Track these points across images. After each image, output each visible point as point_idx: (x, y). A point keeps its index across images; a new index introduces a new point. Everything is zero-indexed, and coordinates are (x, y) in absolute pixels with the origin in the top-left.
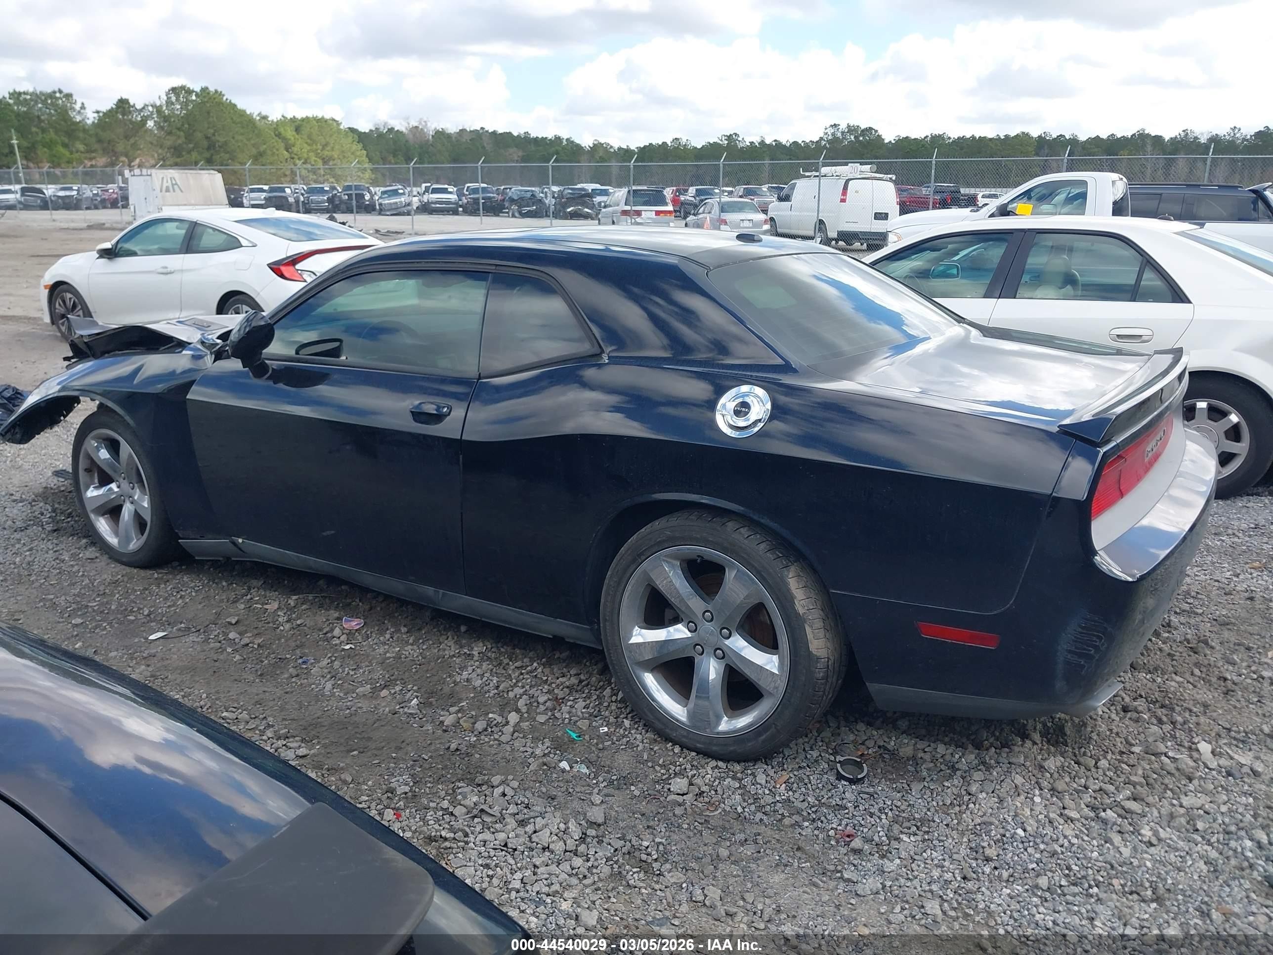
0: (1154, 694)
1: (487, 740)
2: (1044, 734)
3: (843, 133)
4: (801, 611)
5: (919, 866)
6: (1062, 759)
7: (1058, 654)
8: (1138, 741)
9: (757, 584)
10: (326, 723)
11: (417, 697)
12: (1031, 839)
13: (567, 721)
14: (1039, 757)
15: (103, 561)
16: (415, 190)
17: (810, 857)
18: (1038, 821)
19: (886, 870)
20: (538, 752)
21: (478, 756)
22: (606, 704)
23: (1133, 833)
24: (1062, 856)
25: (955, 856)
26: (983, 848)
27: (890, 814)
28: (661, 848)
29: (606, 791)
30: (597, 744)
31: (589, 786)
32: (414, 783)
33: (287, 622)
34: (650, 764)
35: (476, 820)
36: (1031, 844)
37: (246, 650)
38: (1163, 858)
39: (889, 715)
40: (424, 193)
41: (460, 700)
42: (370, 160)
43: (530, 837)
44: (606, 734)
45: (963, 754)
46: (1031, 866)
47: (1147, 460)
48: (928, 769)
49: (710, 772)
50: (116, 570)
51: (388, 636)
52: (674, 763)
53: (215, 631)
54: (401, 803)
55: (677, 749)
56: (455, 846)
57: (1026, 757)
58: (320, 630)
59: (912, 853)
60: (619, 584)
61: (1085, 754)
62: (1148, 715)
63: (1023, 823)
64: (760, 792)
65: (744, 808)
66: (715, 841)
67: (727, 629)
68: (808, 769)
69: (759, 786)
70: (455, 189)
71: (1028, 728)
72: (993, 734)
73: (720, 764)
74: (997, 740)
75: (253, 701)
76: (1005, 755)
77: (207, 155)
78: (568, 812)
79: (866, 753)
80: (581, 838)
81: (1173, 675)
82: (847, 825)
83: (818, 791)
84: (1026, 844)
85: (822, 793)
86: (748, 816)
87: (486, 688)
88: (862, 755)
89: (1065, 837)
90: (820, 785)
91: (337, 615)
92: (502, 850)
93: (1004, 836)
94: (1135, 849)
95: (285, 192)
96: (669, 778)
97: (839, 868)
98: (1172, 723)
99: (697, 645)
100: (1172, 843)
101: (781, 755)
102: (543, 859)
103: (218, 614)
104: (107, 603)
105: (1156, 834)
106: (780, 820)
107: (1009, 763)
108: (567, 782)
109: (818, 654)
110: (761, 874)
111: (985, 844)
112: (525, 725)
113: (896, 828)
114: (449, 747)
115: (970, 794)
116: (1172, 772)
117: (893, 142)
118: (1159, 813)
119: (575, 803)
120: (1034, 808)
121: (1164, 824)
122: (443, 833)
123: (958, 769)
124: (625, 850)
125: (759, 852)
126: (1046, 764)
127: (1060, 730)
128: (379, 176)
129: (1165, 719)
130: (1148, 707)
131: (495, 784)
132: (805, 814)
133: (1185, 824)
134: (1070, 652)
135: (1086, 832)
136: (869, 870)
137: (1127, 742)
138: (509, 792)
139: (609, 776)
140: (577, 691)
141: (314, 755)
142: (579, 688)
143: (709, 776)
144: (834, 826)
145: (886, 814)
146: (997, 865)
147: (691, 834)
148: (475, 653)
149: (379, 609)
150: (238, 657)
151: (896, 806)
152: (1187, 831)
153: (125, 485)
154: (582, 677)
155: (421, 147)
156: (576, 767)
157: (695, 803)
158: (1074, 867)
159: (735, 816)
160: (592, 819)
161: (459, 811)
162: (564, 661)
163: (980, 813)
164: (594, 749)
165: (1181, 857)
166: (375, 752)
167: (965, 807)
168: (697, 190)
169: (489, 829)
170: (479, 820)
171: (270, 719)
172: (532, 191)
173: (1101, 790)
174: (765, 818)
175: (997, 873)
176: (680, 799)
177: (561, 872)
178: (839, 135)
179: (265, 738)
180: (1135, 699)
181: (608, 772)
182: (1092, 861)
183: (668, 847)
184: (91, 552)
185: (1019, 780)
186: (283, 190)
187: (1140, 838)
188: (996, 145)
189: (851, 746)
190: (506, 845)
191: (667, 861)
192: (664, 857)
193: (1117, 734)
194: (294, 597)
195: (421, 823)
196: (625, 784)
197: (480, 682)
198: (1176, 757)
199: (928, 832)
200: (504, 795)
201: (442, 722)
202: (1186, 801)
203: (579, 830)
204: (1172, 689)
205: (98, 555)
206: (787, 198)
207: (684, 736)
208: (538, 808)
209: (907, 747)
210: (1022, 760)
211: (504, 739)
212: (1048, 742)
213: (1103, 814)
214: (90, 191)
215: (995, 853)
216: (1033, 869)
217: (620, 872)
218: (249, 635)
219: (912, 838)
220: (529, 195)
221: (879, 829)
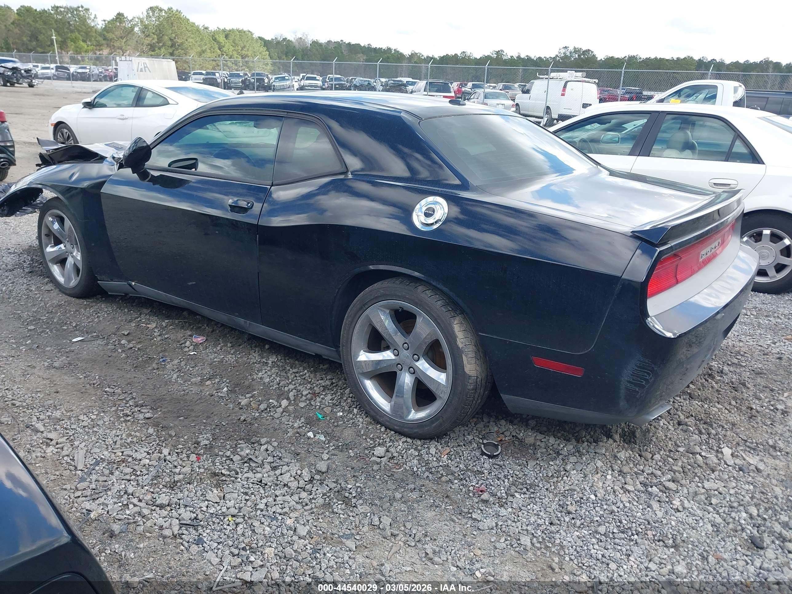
0: (701, 415)
1: (265, 415)
2: (623, 436)
3: (571, 53)
4: (460, 346)
5: (523, 514)
6: (631, 453)
7: (622, 383)
8: (683, 444)
9: (434, 327)
10: (168, 399)
11: (227, 387)
12: (599, 501)
13: (317, 407)
14: (616, 450)
15: (55, 292)
16: (297, 78)
17: (453, 503)
18: (606, 491)
19: (500, 514)
20: (296, 425)
21: (256, 425)
22: (345, 398)
23: (667, 502)
24: (617, 514)
25: (548, 509)
26: (567, 505)
27: (511, 479)
28: (359, 490)
29: (333, 452)
30: (334, 423)
31: (323, 448)
32: (213, 439)
33: (159, 336)
34: (364, 437)
35: (246, 465)
36: (599, 505)
37: (130, 351)
38: (684, 520)
39: (524, 417)
40: (301, 80)
41: (254, 390)
42: (271, 58)
43: (277, 477)
44: (341, 417)
45: (566, 445)
46: (596, 519)
47: (701, 260)
48: (542, 453)
49: (401, 444)
50: (62, 298)
51: (219, 348)
52: (379, 438)
53: (114, 338)
54: (202, 451)
55: (383, 429)
56: (228, 479)
57: (607, 450)
58: (179, 342)
59: (520, 505)
60: (352, 322)
61: (646, 450)
62: (694, 428)
63: (595, 491)
64: (431, 459)
65: (418, 469)
66: (394, 487)
67: (417, 355)
68: (464, 447)
69: (430, 456)
70: (321, 78)
71: (612, 431)
72: (589, 434)
73: (409, 440)
74: (592, 437)
75: (126, 383)
76: (592, 447)
77: (171, 50)
78: (305, 463)
79: (504, 439)
80: (310, 480)
81: (716, 404)
82: (482, 484)
83: (467, 461)
84: (595, 505)
85: (470, 463)
86: (419, 474)
87: (271, 384)
88: (501, 440)
89: (622, 502)
90: (469, 458)
91: (189, 333)
92: (258, 484)
93: (582, 498)
94: (666, 512)
95: (215, 75)
96: (375, 447)
97: (471, 511)
98: (708, 434)
99: (399, 364)
100: (692, 511)
101: (448, 437)
102: (281, 491)
103: (118, 329)
104: (52, 317)
105: (682, 505)
106: (440, 478)
107: (595, 453)
108: (310, 445)
109: (470, 374)
110: (420, 511)
111: (569, 503)
112: (291, 408)
113: (513, 488)
114: (240, 419)
115: (566, 471)
116: (702, 465)
117: (603, 60)
118: (688, 491)
119: (311, 458)
120: (605, 482)
121: (690, 498)
122: (223, 471)
123: (561, 454)
124: (336, 489)
125: (421, 497)
126: (619, 455)
127: (633, 434)
128: (276, 68)
129: (703, 431)
130: (696, 423)
131: (263, 443)
132: (456, 475)
133: (704, 499)
134: (629, 382)
135: (637, 500)
136: (490, 514)
137: (676, 444)
138: (270, 448)
139: (337, 443)
140: (329, 389)
141: (157, 418)
142: (330, 387)
143: (400, 447)
144: (474, 484)
145: (509, 479)
146: (574, 517)
147: (380, 482)
148: (270, 362)
149: (218, 331)
150: (124, 355)
151: (516, 475)
152: (705, 504)
153: (69, 246)
154: (334, 381)
155: (303, 51)
156: (318, 436)
157: (388, 463)
158: (624, 522)
159: (412, 473)
160: (319, 469)
161: (236, 458)
162: (325, 370)
163: (570, 483)
164: (331, 425)
165: (696, 520)
166: (194, 418)
167: (561, 478)
168: (473, 85)
169: (252, 471)
170: (248, 465)
171: (134, 394)
172: (369, 81)
173: (652, 473)
174: (430, 475)
175: (573, 522)
176: (378, 460)
177: (292, 501)
178: (568, 54)
179: (128, 405)
180: (688, 417)
181: (337, 441)
182: (637, 519)
183: (364, 490)
184: (50, 286)
185: (599, 464)
186: (214, 74)
187: (671, 506)
188: (671, 64)
189: (495, 434)
190: (261, 481)
191: (361, 498)
192: (360, 495)
193: (670, 439)
194: (166, 321)
195: (211, 464)
196: (347, 449)
197: (268, 380)
198: (707, 456)
199: (533, 493)
200: (267, 450)
201: (240, 403)
202: (707, 485)
203: (309, 475)
204: (713, 412)
205: (53, 288)
206: (527, 92)
207: (388, 421)
208: (286, 460)
209: (530, 437)
210: (603, 451)
211: (276, 416)
212: (624, 441)
213: (650, 489)
214: (96, 70)
215: (574, 509)
216: (597, 521)
217: (329, 503)
218: (133, 342)
219: (522, 496)
220: (366, 83)
221: (502, 488)
